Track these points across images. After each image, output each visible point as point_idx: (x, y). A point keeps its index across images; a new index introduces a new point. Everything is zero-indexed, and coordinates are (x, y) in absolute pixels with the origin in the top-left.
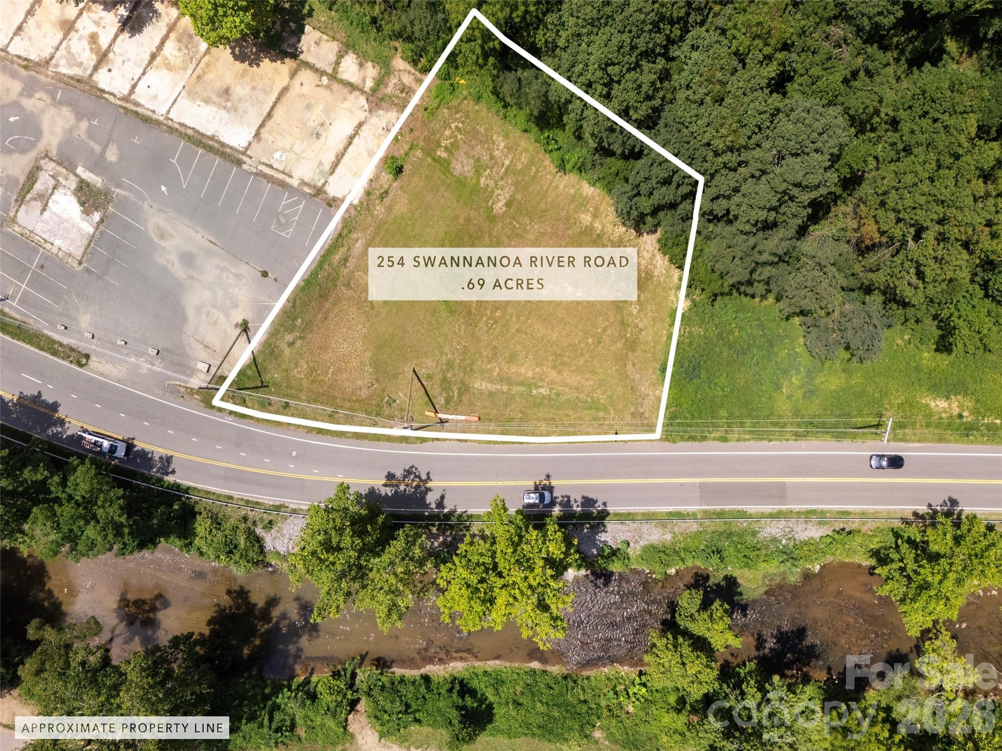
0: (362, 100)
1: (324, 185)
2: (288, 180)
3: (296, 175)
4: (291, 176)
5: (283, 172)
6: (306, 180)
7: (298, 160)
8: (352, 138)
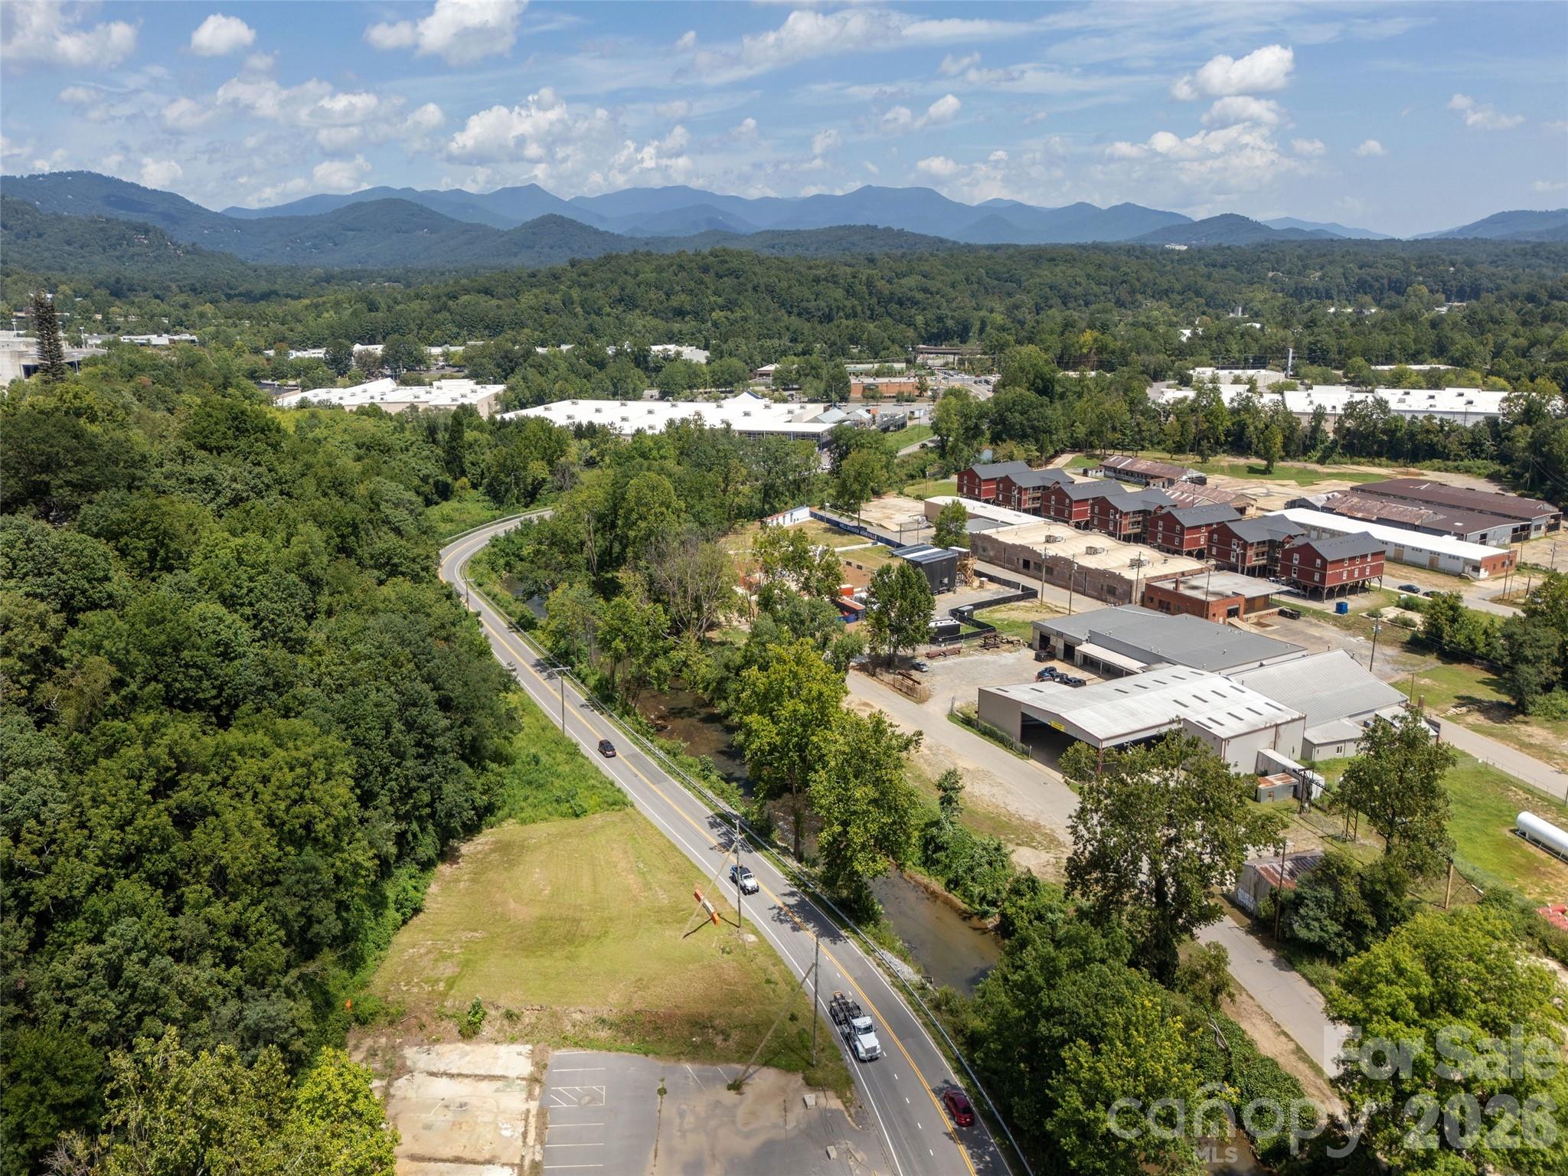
0: (401, 1082)
1: (523, 1079)
2: (534, 1112)
3: (524, 1107)
4: (528, 1111)
5: (526, 1120)
6: (524, 1095)
7: (504, 1112)
8: (452, 1076)
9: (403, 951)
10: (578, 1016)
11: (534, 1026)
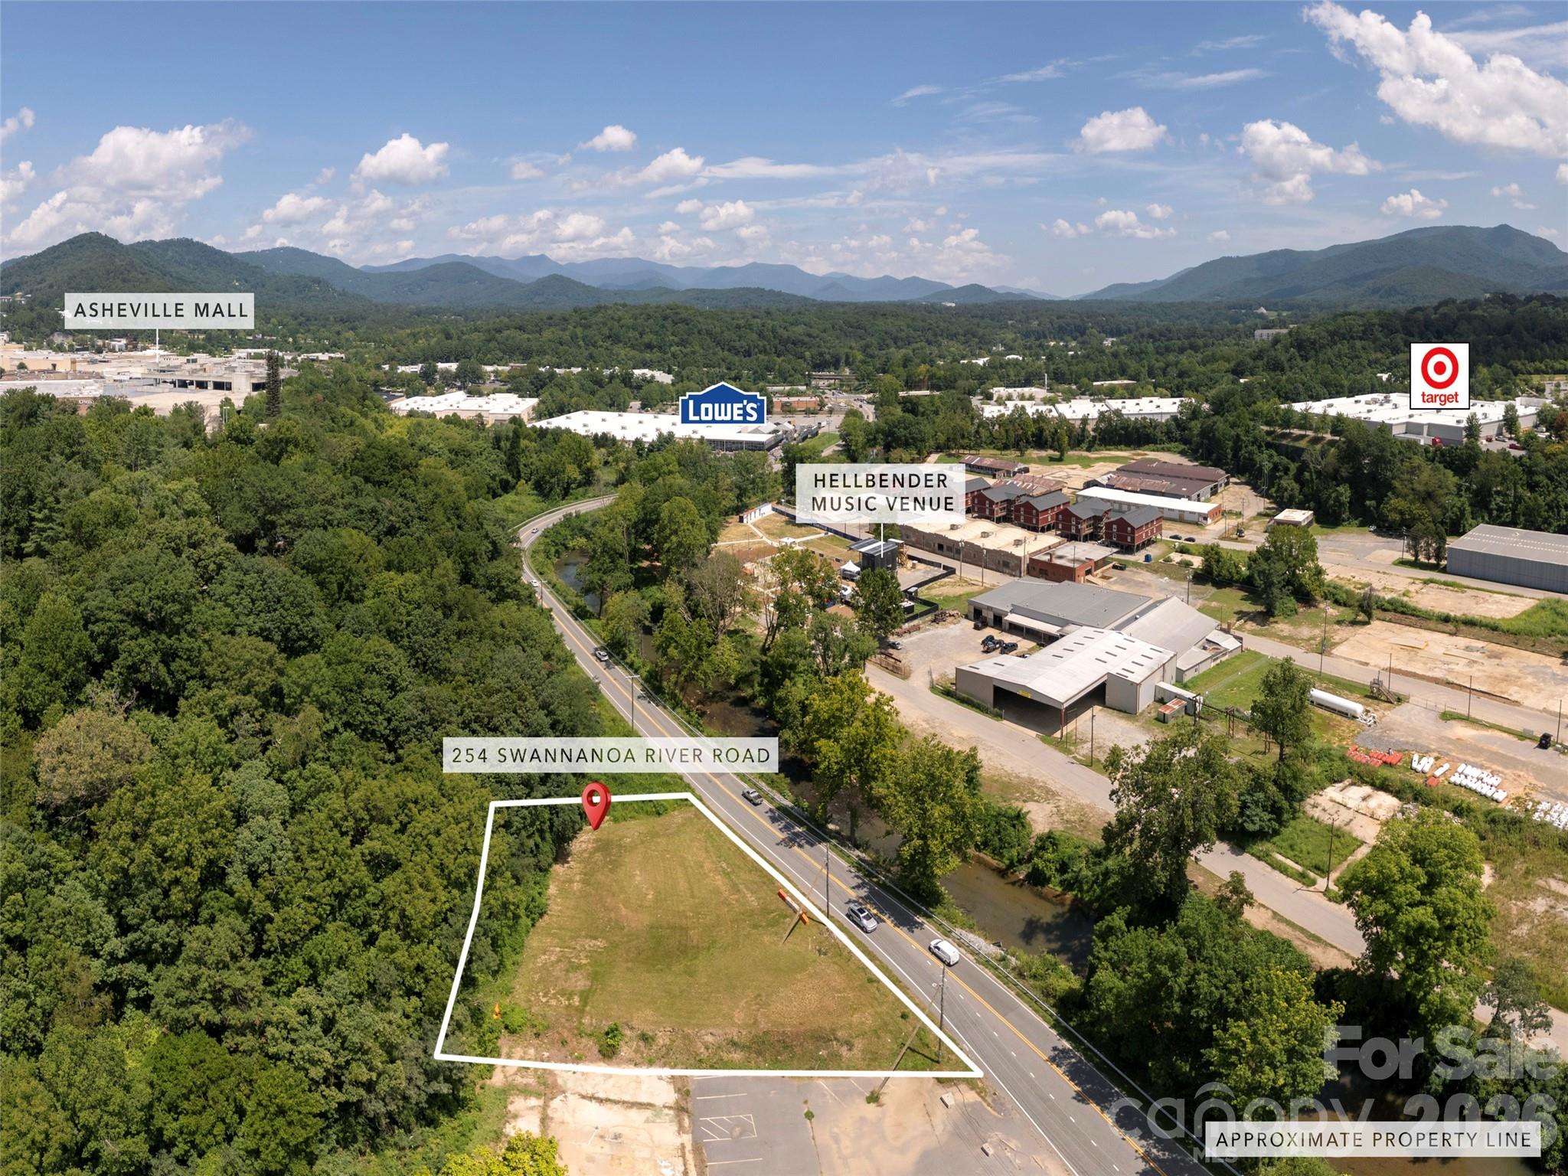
0: (556, 1103)
1: (670, 1108)
2: (689, 1147)
3: (677, 1141)
4: (683, 1147)
5: (683, 1156)
6: (675, 1128)
7: (659, 1147)
8: (601, 1101)
9: (535, 956)
10: (709, 1039)
11: (669, 1048)
